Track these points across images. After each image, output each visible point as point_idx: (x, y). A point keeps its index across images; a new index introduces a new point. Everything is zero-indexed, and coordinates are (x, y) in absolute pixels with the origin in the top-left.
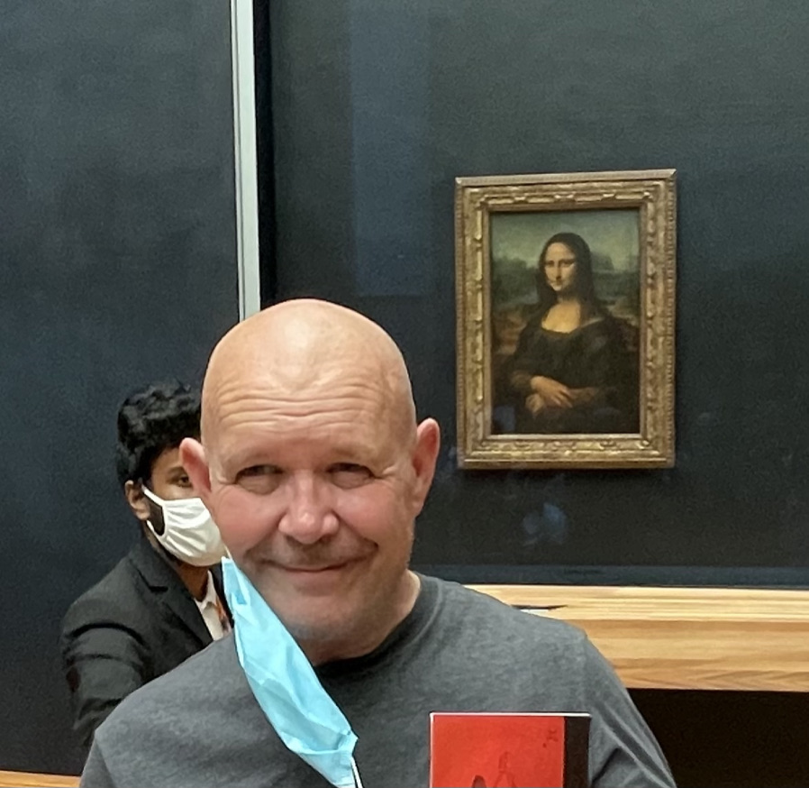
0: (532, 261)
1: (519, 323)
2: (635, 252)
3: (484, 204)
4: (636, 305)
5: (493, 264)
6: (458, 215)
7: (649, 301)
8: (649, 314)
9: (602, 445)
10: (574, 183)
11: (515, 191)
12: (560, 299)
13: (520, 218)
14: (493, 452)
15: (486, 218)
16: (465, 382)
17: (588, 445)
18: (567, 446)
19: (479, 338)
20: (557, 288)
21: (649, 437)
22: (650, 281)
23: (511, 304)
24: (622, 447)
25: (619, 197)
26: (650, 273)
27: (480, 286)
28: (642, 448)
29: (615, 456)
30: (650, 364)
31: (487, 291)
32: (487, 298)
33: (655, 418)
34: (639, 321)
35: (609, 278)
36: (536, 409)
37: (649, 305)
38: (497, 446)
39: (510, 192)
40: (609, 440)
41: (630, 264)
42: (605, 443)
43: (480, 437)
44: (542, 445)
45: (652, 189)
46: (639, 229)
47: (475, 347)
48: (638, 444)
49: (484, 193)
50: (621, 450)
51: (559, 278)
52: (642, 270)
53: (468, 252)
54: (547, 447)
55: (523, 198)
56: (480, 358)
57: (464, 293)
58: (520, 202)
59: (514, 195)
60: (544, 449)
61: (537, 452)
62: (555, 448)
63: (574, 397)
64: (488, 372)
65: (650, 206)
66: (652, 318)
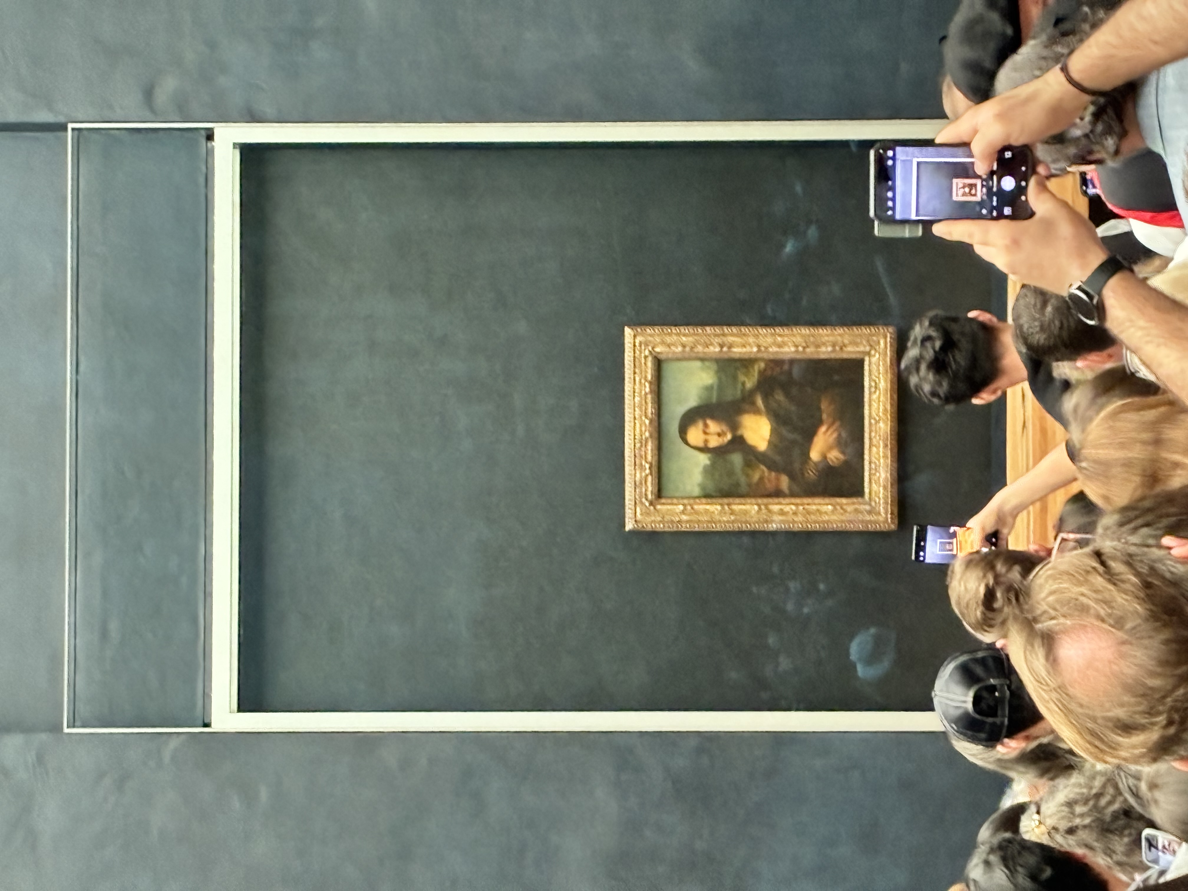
0: (704, 459)
1: (761, 472)
2: (698, 364)
3: (651, 504)
4: (746, 363)
5: (707, 496)
6: (660, 527)
7: (744, 350)
8: (755, 349)
9: (875, 392)
10: (635, 418)
11: (641, 473)
12: (739, 433)
13: (665, 470)
14: (881, 496)
15: (663, 501)
16: (815, 522)
17: (875, 405)
18: (876, 423)
19: (775, 508)
20: (729, 437)
21: (868, 349)
22: (725, 349)
23: (743, 480)
24: (876, 374)
25: (649, 377)
26: (718, 349)
27: (726, 507)
28: (877, 355)
29: (886, 381)
30: (800, 349)
31: (731, 500)
32: (737, 500)
33: (850, 343)
34: (762, 359)
35: (721, 387)
36: (841, 457)
37: (748, 349)
38: (875, 492)
39: (641, 477)
40: (870, 386)
41: (709, 368)
42: (873, 390)
43: (867, 507)
44: (874, 449)
45: (643, 347)
46: (678, 360)
47: (782, 513)
48: (874, 360)
49: (642, 503)
50: (879, 374)
51: (719, 435)
52: (714, 356)
53: (694, 518)
54: (878, 445)
55: (647, 466)
56: (793, 507)
57: (733, 522)
58: (650, 468)
59: (644, 474)
60: (878, 447)
61: (881, 454)
62: (878, 438)
63: (831, 420)
64: (806, 500)
65: (658, 350)
66: (759, 346)
